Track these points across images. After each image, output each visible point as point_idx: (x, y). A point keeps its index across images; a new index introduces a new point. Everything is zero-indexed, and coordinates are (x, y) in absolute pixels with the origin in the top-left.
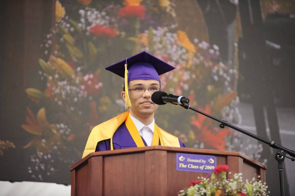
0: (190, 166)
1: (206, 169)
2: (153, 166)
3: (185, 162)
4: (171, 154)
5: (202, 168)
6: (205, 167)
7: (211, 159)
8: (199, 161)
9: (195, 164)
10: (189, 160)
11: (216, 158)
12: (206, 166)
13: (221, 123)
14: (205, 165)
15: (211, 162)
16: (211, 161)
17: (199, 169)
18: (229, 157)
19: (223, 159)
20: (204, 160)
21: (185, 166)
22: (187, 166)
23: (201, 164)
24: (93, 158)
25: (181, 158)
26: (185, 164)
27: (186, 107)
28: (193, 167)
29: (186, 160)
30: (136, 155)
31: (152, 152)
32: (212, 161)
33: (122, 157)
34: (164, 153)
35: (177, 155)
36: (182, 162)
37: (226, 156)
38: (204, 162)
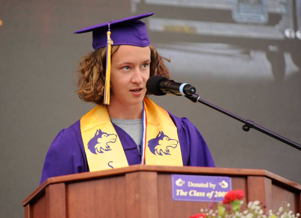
0: (192, 193)
1: (216, 196)
2: (137, 196)
3: (186, 188)
4: (162, 177)
5: (210, 195)
6: (214, 194)
7: (224, 182)
8: (206, 186)
9: (199, 190)
10: (191, 184)
11: (230, 179)
12: (217, 192)
13: (244, 124)
14: (215, 190)
15: (223, 187)
16: (223, 184)
17: (206, 197)
18: (250, 178)
19: (242, 181)
20: (212, 183)
21: (184, 194)
22: (188, 194)
23: (209, 190)
24: (51, 186)
25: (179, 182)
26: (184, 191)
27: (194, 100)
28: (197, 194)
29: (186, 184)
30: (113, 180)
31: (135, 175)
32: (225, 184)
33: (93, 183)
34: (154, 175)
35: (173, 177)
36: (180, 188)
37: (245, 177)
38: (213, 186)
